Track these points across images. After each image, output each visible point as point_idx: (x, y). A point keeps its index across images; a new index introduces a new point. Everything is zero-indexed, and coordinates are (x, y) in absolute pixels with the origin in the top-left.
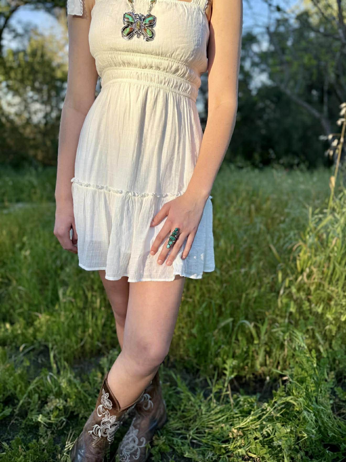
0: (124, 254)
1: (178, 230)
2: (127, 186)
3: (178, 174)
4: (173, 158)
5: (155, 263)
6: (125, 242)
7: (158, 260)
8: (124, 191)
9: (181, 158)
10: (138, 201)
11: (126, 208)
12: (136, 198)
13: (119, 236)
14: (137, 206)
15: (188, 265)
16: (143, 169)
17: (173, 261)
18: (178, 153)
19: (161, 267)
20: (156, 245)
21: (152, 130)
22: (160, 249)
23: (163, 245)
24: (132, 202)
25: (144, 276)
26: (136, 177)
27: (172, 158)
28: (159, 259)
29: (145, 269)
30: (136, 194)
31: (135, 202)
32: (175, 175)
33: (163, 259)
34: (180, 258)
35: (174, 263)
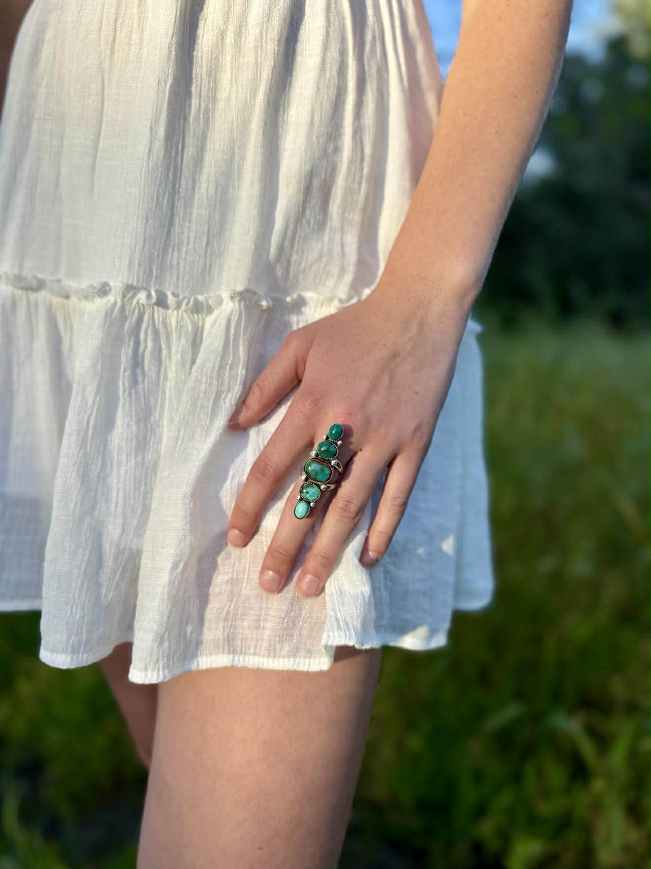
0: (119, 552)
1: (343, 433)
2: (131, 263)
3: (356, 217)
4: (337, 150)
5: (250, 585)
6: (121, 501)
7: (262, 572)
8: (117, 284)
9: (368, 150)
10: (180, 327)
11: (125, 356)
12: (173, 317)
13: (93, 475)
14: (178, 347)
15: (390, 591)
16: (204, 190)
17: (328, 576)
18: (358, 132)
19: (277, 605)
20: (251, 502)
21: (239, 34)
22: (271, 522)
23: (279, 506)
24: (156, 333)
25: (205, 647)
26: (171, 224)
27: (331, 148)
28: (265, 568)
29: (208, 615)
30: (171, 300)
31: (168, 336)
32: (343, 220)
33: (284, 568)
34: (356, 561)
35: (331, 586)
